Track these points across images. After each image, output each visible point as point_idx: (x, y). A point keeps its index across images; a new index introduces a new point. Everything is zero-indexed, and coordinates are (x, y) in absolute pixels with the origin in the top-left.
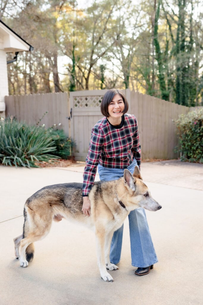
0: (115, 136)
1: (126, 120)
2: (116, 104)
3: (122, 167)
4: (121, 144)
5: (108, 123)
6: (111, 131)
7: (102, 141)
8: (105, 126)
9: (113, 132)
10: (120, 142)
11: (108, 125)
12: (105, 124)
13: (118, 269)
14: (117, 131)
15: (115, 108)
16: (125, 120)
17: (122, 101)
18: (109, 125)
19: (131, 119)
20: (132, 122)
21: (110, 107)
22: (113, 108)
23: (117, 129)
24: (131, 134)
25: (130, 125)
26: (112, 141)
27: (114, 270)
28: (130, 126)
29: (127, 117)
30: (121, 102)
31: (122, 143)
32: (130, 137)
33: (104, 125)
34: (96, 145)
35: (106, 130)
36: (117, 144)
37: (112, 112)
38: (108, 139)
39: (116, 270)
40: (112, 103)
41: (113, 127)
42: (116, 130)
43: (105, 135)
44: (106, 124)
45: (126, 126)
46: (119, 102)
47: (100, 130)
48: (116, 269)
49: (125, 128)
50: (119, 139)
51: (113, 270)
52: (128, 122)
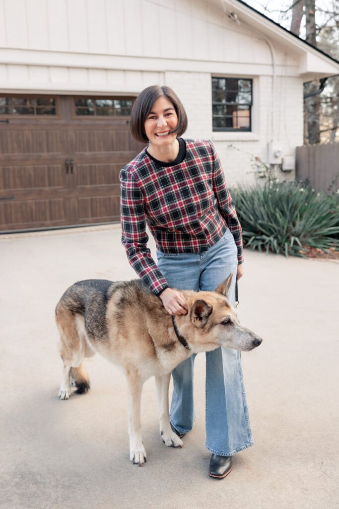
0: (164, 182)
1: (189, 149)
2: (161, 117)
3: (196, 250)
4: (178, 197)
5: (148, 157)
6: (155, 174)
7: (137, 194)
8: (140, 164)
9: (160, 174)
10: (177, 194)
11: (147, 161)
12: (141, 161)
13: (180, 447)
14: (169, 172)
15: (158, 125)
16: (187, 150)
17: (173, 112)
18: (150, 162)
19: (200, 146)
20: (202, 151)
21: (149, 125)
22: (156, 127)
23: (168, 168)
24: (204, 177)
25: (199, 158)
26: (160, 193)
27: (173, 446)
28: (198, 161)
29: (192, 143)
30: (171, 114)
31: (180, 195)
32: (201, 183)
33: (139, 162)
34: (128, 205)
35: (143, 172)
36: (170, 198)
37: (153, 134)
38: (150, 189)
39: (177, 447)
40: (151, 115)
41: (159, 164)
42: (166, 169)
43: (141, 181)
44: (143, 160)
45: (190, 161)
46: (167, 114)
47: (131, 173)
48: (176, 445)
49: (189, 164)
50: (175, 188)
51: (171, 446)
52: (194, 152)
